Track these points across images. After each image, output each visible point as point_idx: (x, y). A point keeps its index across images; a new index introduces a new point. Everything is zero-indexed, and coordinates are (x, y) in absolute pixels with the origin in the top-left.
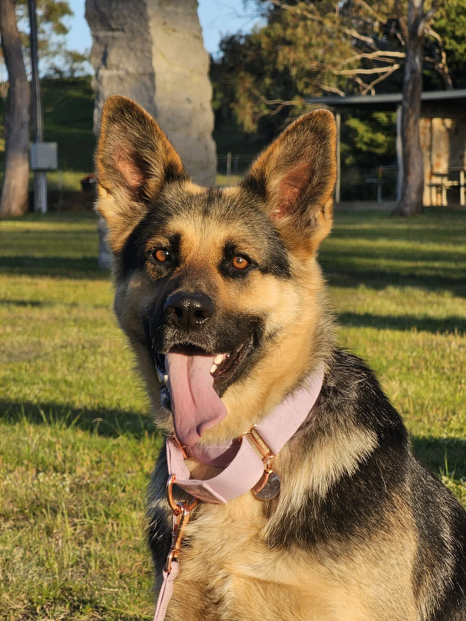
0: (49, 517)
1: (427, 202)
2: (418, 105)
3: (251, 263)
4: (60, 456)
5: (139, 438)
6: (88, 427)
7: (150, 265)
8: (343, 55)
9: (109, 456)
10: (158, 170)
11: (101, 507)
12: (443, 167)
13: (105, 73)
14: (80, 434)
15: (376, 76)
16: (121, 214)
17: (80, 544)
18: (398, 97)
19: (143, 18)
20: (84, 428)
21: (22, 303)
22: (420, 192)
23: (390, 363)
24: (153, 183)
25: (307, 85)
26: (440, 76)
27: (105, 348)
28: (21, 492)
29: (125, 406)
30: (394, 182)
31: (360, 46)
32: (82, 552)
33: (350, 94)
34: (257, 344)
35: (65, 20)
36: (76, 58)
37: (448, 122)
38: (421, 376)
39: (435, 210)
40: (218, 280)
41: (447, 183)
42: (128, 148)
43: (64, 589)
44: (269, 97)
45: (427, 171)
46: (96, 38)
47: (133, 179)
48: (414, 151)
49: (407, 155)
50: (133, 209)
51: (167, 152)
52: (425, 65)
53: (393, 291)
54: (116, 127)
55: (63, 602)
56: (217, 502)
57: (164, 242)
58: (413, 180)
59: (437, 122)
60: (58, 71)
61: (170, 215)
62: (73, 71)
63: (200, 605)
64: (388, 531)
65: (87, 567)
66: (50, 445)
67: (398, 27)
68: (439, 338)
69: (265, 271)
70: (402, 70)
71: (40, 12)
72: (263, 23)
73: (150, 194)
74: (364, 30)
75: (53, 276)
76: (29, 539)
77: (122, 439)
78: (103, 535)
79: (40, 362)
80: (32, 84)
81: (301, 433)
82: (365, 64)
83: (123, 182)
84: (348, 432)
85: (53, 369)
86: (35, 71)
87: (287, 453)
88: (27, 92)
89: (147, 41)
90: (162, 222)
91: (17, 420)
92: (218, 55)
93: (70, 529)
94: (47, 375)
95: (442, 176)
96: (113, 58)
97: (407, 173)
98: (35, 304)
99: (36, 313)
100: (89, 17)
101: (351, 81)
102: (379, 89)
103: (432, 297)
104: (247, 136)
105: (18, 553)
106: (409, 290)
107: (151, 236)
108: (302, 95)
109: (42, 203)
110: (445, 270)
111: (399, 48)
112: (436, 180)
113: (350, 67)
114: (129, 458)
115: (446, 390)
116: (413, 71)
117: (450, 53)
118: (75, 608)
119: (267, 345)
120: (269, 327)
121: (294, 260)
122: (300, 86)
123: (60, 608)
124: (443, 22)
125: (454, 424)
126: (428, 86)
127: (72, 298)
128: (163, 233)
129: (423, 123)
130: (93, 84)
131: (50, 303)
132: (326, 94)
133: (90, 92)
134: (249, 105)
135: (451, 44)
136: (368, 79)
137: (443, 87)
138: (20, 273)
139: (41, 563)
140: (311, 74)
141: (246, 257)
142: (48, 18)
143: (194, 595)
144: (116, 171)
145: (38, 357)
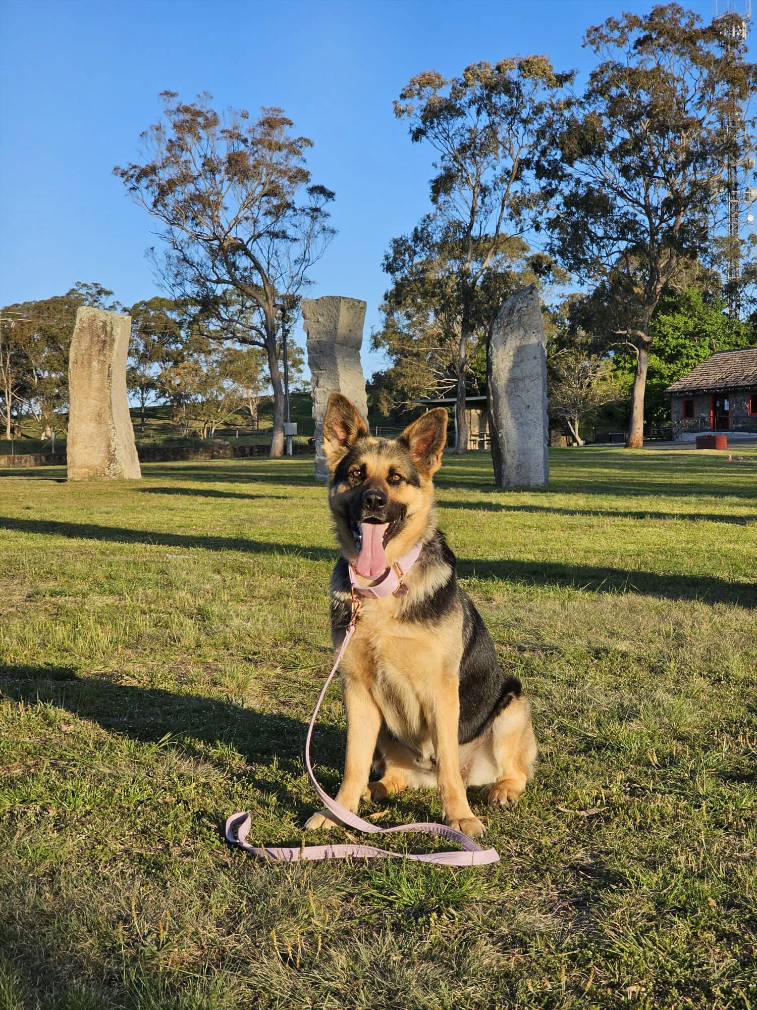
0: (285, 599)
1: (469, 448)
2: (464, 403)
3: (402, 478)
4: (292, 569)
5: (329, 561)
6: (306, 556)
7: (351, 479)
8: (429, 380)
9: (315, 569)
10: (354, 431)
11: (310, 594)
12: (476, 432)
13: (317, 390)
14: (302, 560)
15: (445, 390)
16: (335, 453)
17: (300, 612)
18: (455, 400)
19: (335, 364)
20: (304, 557)
21: (279, 498)
22: (466, 443)
23: (450, 524)
24: (352, 437)
25: (413, 395)
26: (474, 390)
27: (316, 518)
28: (273, 587)
29: (324, 546)
30: (454, 439)
31: (437, 376)
32: (300, 615)
33: (434, 398)
34: (402, 519)
35: (301, 367)
36: (307, 384)
37: (479, 411)
38: (464, 530)
39: (472, 452)
40: (387, 486)
41: (478, 439)
42: (340, 419)
43: (291, 634)
44: (395, 400)
45: (469, 433)
46: (313, 374)
47: (341, 435)
48: (463, 425)
49: (459, 427)
50: (341, 450)
51: (360, 422)
52: (467, 385)
53: (452, 490)
54: (335, 408)
55: (291, 640)
56: (375, 597)
57: (357, 466)
58: (463, 439)
59: (473, 411)
60: (298, 390)
61: (361, 454)
62: (305, 389)
63: (364, 651)
64: (456, 612)
65: (302, 623)
66: (288, 565)
67: (454, 368)
68: (473, 512)
69: (408, 483)
70: (456, 387)
71: (289, 363)
72: (392, 366)
73: (350, 443)
74: (438, 369)
75: (294, 485)
76: (275, 609)
77: (321, 562)
78: (311, 608)
79: (285, 525)
80: (285, 396)
81: (419, 563)
82: (439, 384)
83: (336, 436)
84: (440, 564)
85: (291, 528)
86: (287, 390)
87: (411, 573)
88: (283, 400)
89: (337, 375)
90: (357, 457)
91: (273, 553)
92: (371, 381)
93: (295, 605)
94: (288, 531)
95: (476, 436)
96: (321, 382)
97: (459, 435)
98: (284, 498)
99: (284, 502)
100: (309, 364)
101: (433, 392)
102: (446, 396)
103: (471, 493)
104: (385, 418)
105: (270, 617)
106: (460, 489)
107: (351, 464)
108: (411, 399)
109: (290, 451)
110: (477, 479)
111: (455, 376)
112: (473, 438)
113: (432, 386)
114: (324, 570)
115: (476, 536)
116: (462, 388)
117: (478, 379)
118: (296, 643)
119: (408, 522)
120: (409, 511)
121: (421, 478)
122: (410, 395)
123: (289, 643)
124: (475, 365)
125: (479, 553)
126: (469, 395)
127: (302, 495)
128: (357, 462)
129: (466, 411)
130: (312, 395)
131: (291, 498)
132: (421, 398)
133: (311, 398)
134: (385, 404)
135: (479, 375)
136: (441, 391)
137: (476, 395)
138: (279, 484)
139: (280, 621)
140: (414, 389)
141: (399, 475)
142: (293, 366)
143: (362, 645)
144: (333, 431)
145: (285, 523)
